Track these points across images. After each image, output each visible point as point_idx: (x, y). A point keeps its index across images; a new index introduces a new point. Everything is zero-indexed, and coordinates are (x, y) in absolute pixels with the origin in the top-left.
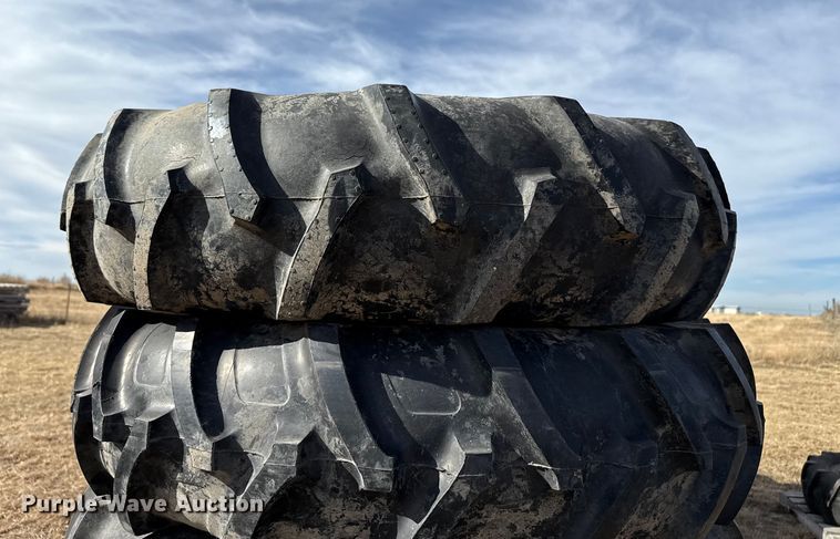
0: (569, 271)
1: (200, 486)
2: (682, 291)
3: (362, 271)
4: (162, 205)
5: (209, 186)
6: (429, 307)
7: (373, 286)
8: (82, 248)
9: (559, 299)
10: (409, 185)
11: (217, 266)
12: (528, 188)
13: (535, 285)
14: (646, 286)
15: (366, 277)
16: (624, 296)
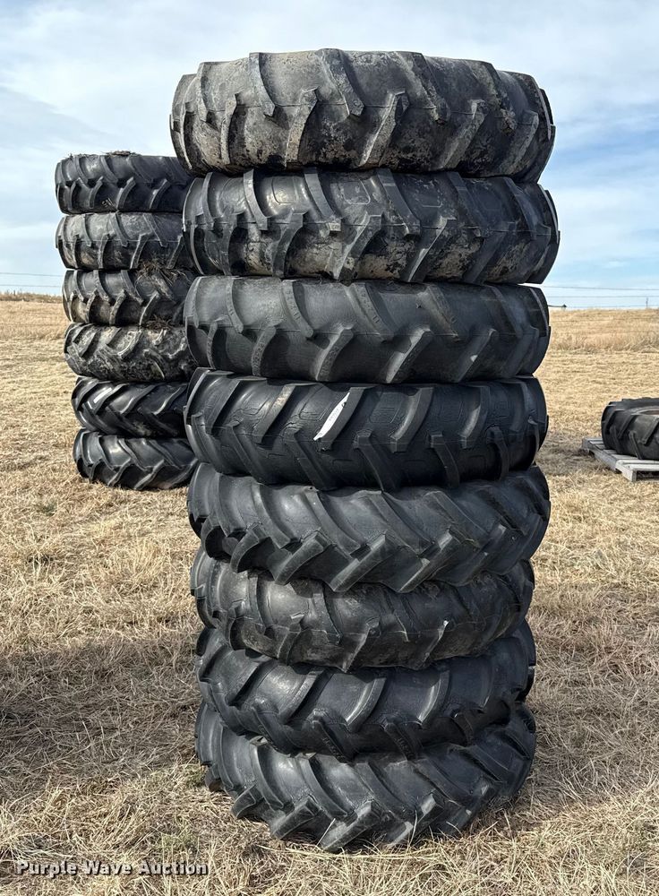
0: (486, 146)
1: (327, 244)
2: (528, 164)
3: (403, 143)
4: (312, 107)
5: (332, 99)
6: (428, 162)
7: (407, 150)
8: (234, 131)
9: (480, 160)
10: (426, 102)
11: (335, 138)
12: (474, 106)
13: (472, 153)
14: (515, 156)
15: (405, 145)
16: (506, 161)
